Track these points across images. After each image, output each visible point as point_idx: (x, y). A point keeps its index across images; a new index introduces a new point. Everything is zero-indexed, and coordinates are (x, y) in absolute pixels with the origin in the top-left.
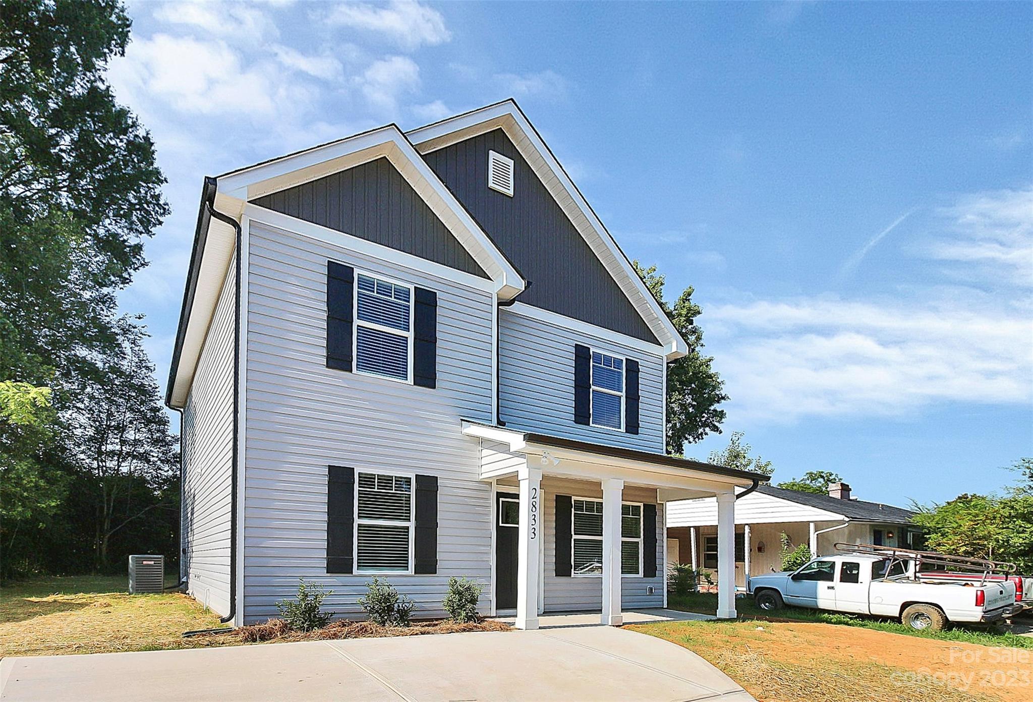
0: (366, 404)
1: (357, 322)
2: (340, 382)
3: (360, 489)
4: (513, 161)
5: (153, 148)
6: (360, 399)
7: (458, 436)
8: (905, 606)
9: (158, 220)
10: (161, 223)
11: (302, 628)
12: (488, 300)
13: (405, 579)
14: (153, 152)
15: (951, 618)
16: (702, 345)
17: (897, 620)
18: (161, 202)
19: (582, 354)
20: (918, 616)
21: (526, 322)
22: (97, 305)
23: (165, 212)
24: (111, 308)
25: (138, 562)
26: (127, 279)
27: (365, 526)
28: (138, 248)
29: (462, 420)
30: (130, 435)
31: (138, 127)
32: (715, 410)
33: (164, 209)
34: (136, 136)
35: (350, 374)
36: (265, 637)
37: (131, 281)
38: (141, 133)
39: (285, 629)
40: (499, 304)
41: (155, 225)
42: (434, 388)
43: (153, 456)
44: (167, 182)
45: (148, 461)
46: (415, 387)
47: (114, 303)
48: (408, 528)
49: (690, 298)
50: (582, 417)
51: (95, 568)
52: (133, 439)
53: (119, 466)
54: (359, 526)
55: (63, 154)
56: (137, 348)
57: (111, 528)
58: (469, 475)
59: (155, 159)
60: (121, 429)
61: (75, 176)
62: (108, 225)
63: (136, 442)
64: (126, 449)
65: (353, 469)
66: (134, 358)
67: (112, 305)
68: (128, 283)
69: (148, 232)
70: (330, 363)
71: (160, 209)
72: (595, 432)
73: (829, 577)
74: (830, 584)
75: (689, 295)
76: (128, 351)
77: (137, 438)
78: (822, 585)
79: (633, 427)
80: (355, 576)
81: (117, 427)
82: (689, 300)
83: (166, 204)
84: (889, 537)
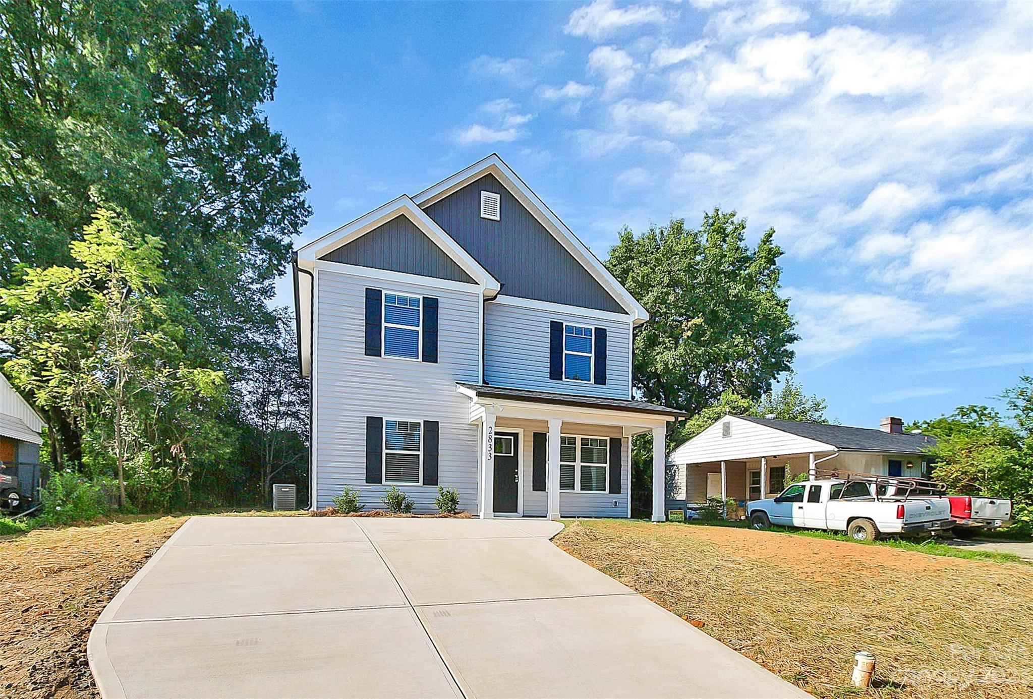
0: (391, 376)
1: (384, 324)
2: (374, 364)
3: (387, 430)
4: (499, 195)
5: (299, 162)
6: (387, 374)
7: (454, 394)
8: (851, 520)
9: (304, 221)
10: (306, 223)
11: (344, 512)
12: (476, 299)
13: (418, 488)
14: (299, 165)
15: (881, 530)
16: (779, 287)
17: (845, 533)
18: (306, 206)
19: (556, 328)
20: (860, 529)
21: (510, 309)
22: (262, 295)
23: (310, 213)
24: (272, 296)
25: (279, 489)
26: (283, 271)
27: (390, 454)
28: (290, 245)
29: (457, 383)
30: (286, 398)
31: (288, 147)
32: (786, 351)
33: (309, 211)
34: (286, 155)
35: (380, 358)
36: (324, 515)
37: (285, 273)
38: (289, 151)
39: (334, 513)
40: (484, 301)
41: (302, 225)
42: (437, 362)
43: (302, 414)
44: (310, 188)
45: (299, 419)
46: (424, 363)
47: (273, 292)
48: (418, 455)
49: (771, 239)
50: (556, 373)
51: (260, 503)
52: (287, 400)
53: (277, 423)
54: (386, 454)
55: (236, 175)
56: (288, 329)
57: (272, 472)
58: (463, 420)
59: (300, 170)
60: (279, 393)
61: (245, 192)
62: (267, 231)
63: (290, 403)
64: (282, 409)
65: (382, 418)
66: (287, 337)
67: (272, 294)
68: (283, 275)
69: (297, 232)
70: (368, 351)
71: (305, 212)
72: (566, 387)
73: (799, 498)
74: (800, 504)
75: (771, 236)
76: (283, 331)
77: (290, 399)
78: (796, 505)
79: (601, 379)
80: (384, 485)
81: (275, 392)
82: (771, 241)
83: (310, 207)
84: (908, 467)
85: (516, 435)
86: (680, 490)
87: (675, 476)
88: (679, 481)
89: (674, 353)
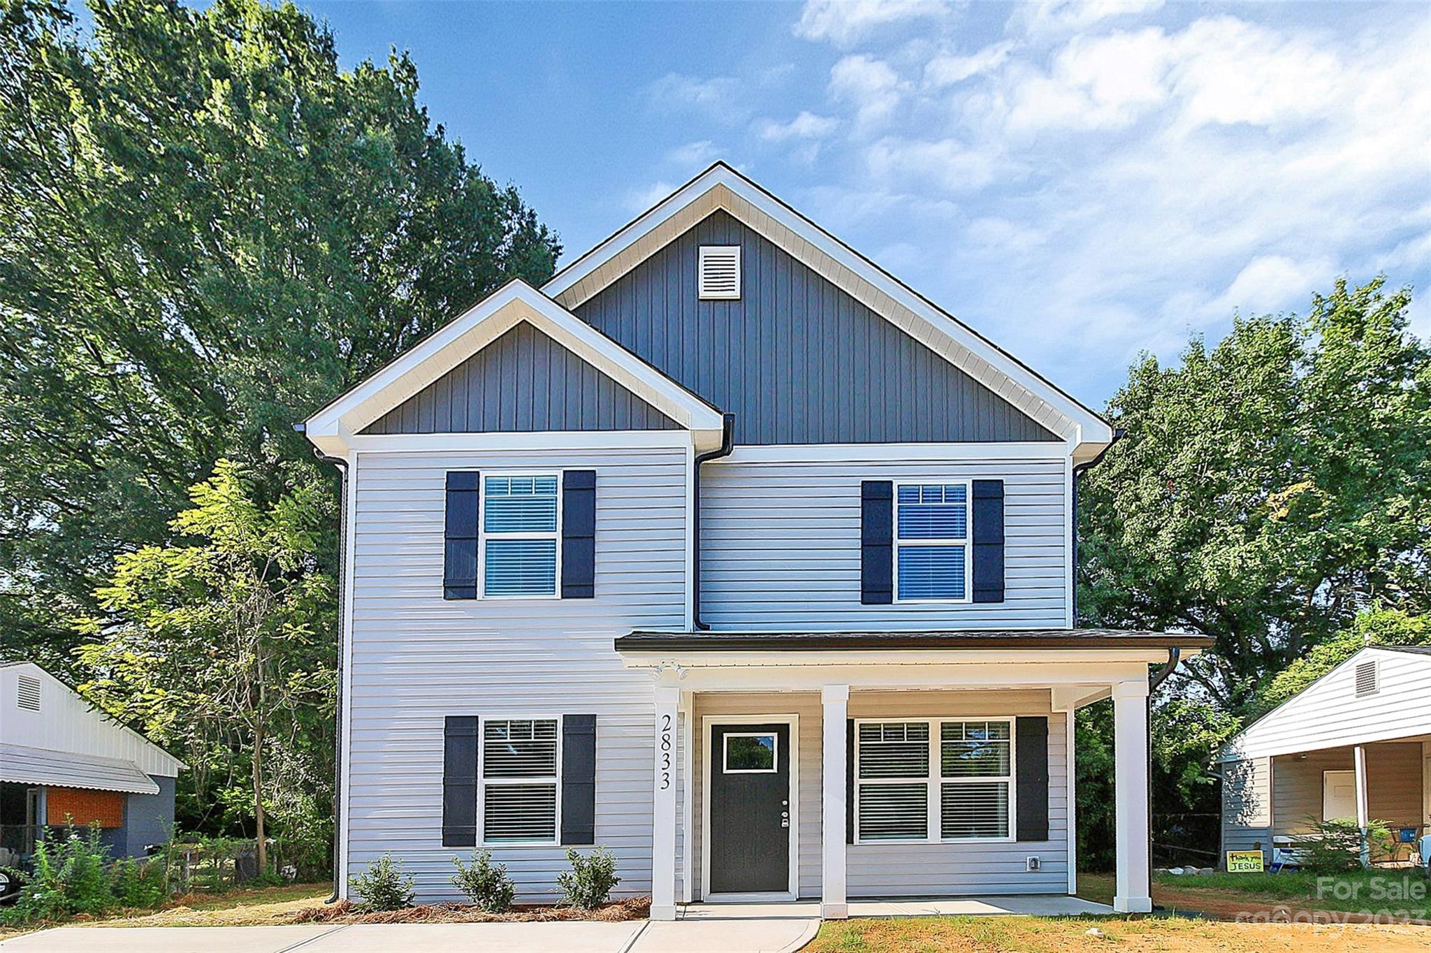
2: (462, 614)
3: (487, 741)
4: (738, 248)
6: (489, 630)
12: (680, 459)
13: (548, 851)
19: (875, 495)
27: (494, 787)
29: (636, 633)
35: (474, 601)
40: (696, 460)
42: (593, 597)
46: (564, 600)
48: (553, 785)
50: (876, 592)
54: (487, 787)
65: (477, 717)
70: (450, 591)
72: (900, 615)
79: (990, 591)
80: (479, 849)
85: (783, 730)
86: (1257, 810)
87: (1245, 782)
88: (1255, 790)
89: (1242, 548)
